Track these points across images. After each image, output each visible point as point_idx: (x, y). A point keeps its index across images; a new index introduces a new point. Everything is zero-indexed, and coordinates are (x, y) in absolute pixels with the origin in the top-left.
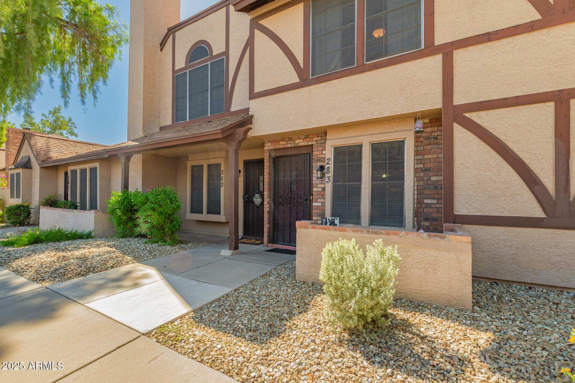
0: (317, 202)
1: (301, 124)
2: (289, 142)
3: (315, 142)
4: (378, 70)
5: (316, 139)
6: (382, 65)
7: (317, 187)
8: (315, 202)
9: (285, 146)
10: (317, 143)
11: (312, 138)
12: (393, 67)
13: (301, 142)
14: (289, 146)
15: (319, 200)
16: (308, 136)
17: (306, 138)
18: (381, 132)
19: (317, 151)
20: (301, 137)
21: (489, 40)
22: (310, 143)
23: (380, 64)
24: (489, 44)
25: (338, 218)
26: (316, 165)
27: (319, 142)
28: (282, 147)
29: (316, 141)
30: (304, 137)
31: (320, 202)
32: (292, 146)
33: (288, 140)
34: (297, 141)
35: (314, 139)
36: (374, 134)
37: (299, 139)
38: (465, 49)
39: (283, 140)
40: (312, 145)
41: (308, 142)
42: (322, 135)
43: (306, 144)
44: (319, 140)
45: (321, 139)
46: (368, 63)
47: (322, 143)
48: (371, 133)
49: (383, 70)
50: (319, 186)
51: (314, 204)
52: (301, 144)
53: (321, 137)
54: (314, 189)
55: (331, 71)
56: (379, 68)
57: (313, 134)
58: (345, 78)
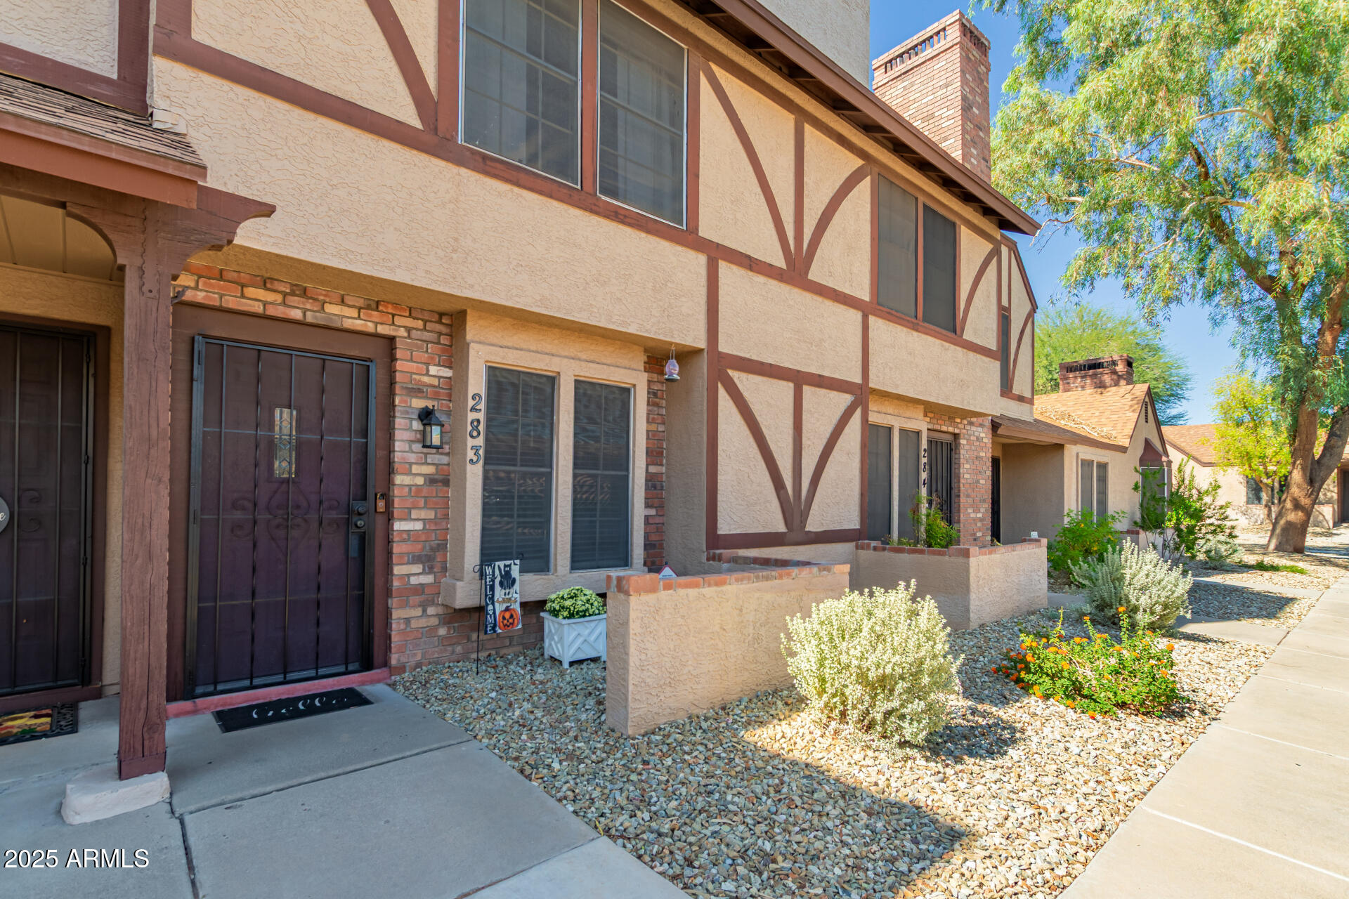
0: (407, 518)
1: (427, 272)
2: (293, 300)
3: (403, 332)
4: (621, 226)
5: (409, 322)
6: (627, 220)
7: (409, 473)
8: (401, 519)
9: (271, 311)
10: (409, 337)
11: (393, 316)
12: (643, 235)
13: (349, 317)
14: (296, 314)
15: (414, 514)
16: (378, 303)
17: (368, 307)
18: (592, 358)
19: (411, 360)
20: (348, 300)
21: (751, 268)
22: (382, 330)
23: (625, 216)
24: (751, 273)
25: (518, 562)
26: (408, 406)
27: (414, 334)
28: (258, 308)
29: (409, 330)
30: (360, 303)
31: (417, 520)
32: (310, 318)
33: (293, 294)
34: (332, 309)
35: (398, 321)
36: (579, 359)
37: (342, 302)
38: (729, 265)
39: (265, 283)
40: (392, 339)
41: (376, 324)
42: (426, 316)
43: (370, 327)
44: (417, 329)
45: (425, 329)
46: (604, 198)
47: (427, 342)
48: (573, 355)
49: (628, 231)
50: (415, 469)
51: (398, 526)
52: (348, 324)
53: (425, 322)
54: (398, 479)
55: (520, 161)
56: (623, 222)
57: (395, 304)
58: (555, 204)
